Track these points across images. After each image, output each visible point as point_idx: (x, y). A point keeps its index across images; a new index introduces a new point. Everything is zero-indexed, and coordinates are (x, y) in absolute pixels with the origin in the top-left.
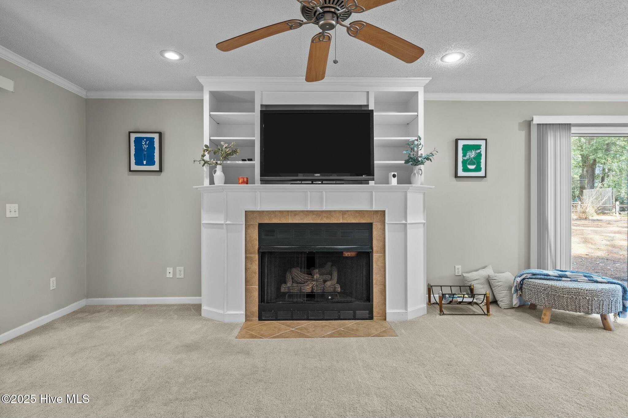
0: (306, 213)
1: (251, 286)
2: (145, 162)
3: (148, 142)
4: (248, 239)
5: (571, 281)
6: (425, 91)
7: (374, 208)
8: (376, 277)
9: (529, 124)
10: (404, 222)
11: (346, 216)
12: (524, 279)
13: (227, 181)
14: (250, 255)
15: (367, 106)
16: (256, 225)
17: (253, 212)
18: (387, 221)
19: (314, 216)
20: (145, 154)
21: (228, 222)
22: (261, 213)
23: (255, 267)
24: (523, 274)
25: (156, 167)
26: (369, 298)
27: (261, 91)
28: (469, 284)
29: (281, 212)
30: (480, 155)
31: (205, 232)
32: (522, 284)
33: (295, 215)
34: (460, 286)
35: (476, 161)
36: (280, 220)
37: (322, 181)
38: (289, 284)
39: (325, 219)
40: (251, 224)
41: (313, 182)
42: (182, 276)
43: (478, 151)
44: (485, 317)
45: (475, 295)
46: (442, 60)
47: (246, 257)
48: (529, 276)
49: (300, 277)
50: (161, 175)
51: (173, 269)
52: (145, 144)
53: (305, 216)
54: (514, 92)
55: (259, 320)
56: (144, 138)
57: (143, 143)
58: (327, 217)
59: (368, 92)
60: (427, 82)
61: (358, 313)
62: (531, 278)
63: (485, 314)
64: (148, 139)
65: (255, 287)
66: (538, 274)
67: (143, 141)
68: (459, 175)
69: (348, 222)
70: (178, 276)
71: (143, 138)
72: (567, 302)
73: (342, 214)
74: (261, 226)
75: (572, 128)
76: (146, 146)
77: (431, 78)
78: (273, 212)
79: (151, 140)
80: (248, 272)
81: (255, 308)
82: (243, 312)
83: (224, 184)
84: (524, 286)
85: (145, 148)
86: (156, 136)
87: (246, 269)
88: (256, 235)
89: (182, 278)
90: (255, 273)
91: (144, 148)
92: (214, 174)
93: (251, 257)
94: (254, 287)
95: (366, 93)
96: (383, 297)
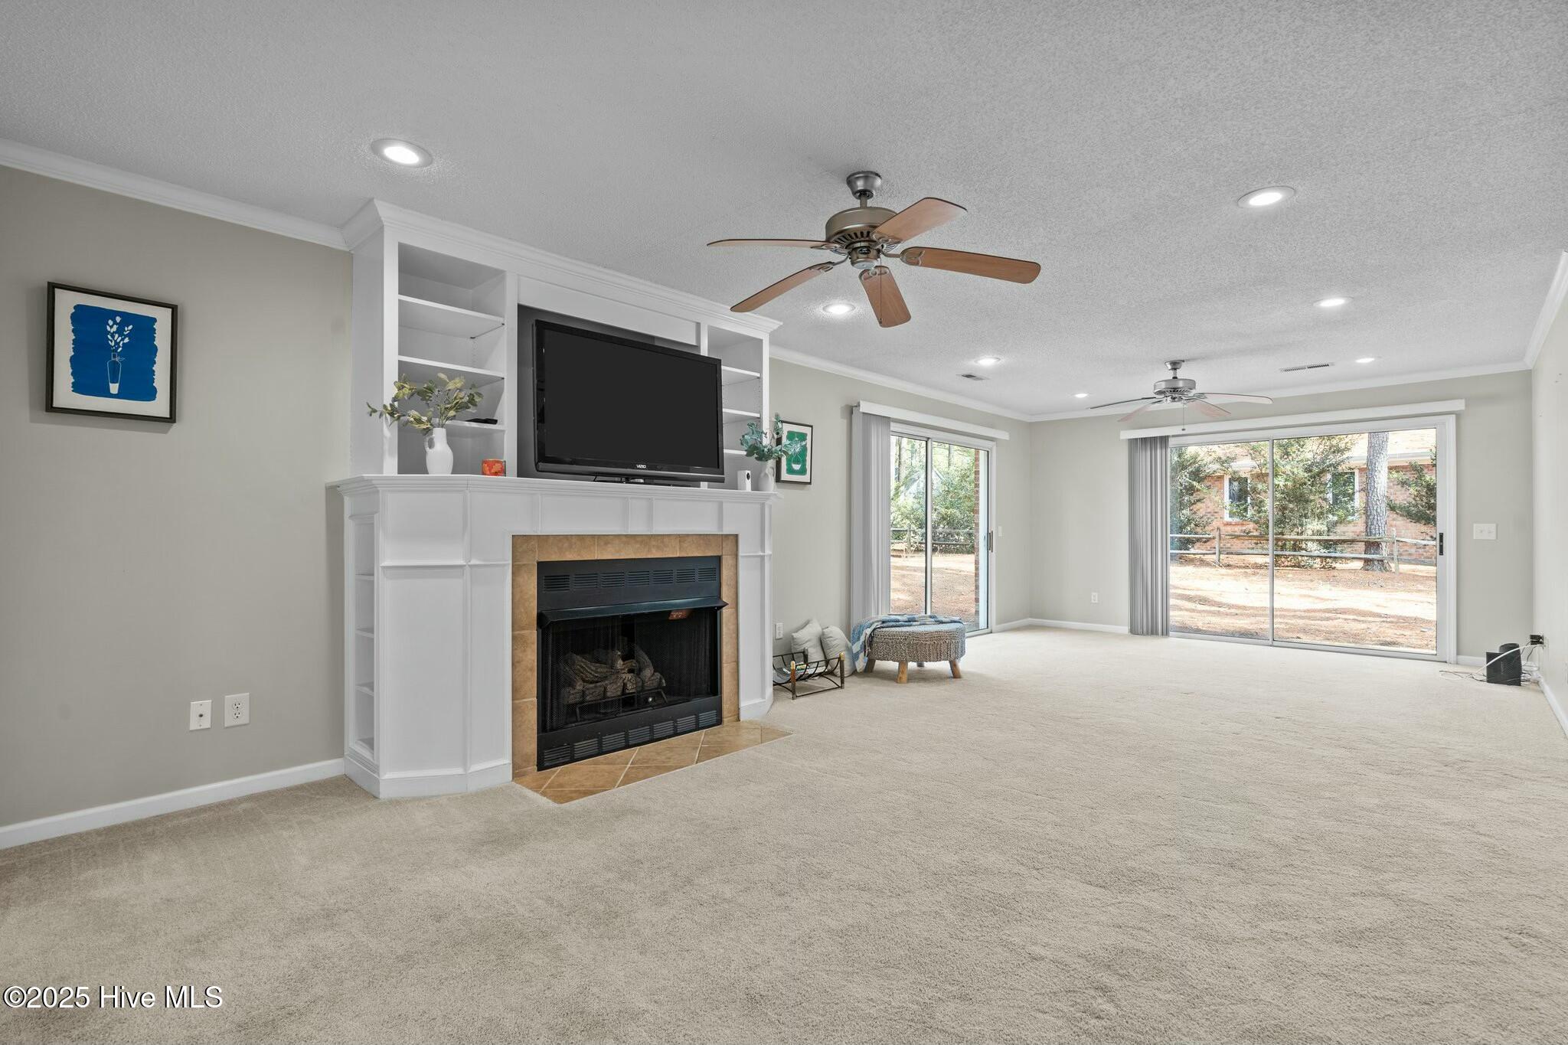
0: (624, 539)
1: (524, 698)
2: (114, 388)
3: (130, 327)
4: (517, 597)
5: (920, 625)
6: (772, 343)
7: (726, 531)
8: (726, 650)
9: (851, 410)
10: (762, 554)
11: (685, 545)
12: (875, 629)
13: (460, 466)
14: (523, 632)
15: (697, 347)
16: (534, 565)
17: (527, 538)
18: (741, 553)
19: (638, 546)
20: (115, 361)
21: (474, 562)
22: (543, 539)
23: (531, 656)
24: (873, 623)
25: (159, 406)
26: (714, 687)
27: (518, 275)
28: (801, 649)
29: (581, 538)
30: (804, 448)
31: (386, 590)
32: (872, 637)
33: (606, 544)
34: (782, 656)
35: (800, 458)
36: (579, 555)
37: (649, 480)
38: (579, 686)
39: (654, 550)
40: (524, 565)
41: (628, 479)
42: (244, 719)
43: (804, 443)
44: (840, 690)
45: (829, 660)
46: (824, 309)
47: (514, 638)
48: (879, 625)
49: (590, 668)
50: (169, 433)
51: (212, 702)
52: (120, 332)
53: (622, 545)
54: (840, 362)
55: (538, 770)
56: (115, 313)
57: (111, 327)
58: (658, 547)
59: (698, 325)
60: (776, 327)
61: (703, 716)
62: (883, 627)
63: (839, 687)
64: (127, 318)
65: (531, 701)
66: (889, 621)
67: (111, 322)
68: (782, 479)
69: (690, 555)
70: (229, 721)
71: (113, 314)
72: (929, 651)
73: (680, 541)
74: (541, 566)
75: (892, 424)
76: (123, 340)
77: (782, 324)
78: (567, 537)
79: (146, 326)
80: (517, 669)
81: (531, 747)
82: (507, 760)
83: (452, 473)
84: (875, 639)
85: (117, 343)
86: (163, 317)
87: (513, 664)
88: (534, 587)
89: (245, 725)
90: (531, 670)
91: (113, 344)
92: (428, 449)
93: (523, 636)
94: (530, 699)
95: (694, 325)
96: (735, 682)
